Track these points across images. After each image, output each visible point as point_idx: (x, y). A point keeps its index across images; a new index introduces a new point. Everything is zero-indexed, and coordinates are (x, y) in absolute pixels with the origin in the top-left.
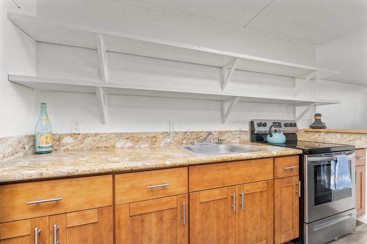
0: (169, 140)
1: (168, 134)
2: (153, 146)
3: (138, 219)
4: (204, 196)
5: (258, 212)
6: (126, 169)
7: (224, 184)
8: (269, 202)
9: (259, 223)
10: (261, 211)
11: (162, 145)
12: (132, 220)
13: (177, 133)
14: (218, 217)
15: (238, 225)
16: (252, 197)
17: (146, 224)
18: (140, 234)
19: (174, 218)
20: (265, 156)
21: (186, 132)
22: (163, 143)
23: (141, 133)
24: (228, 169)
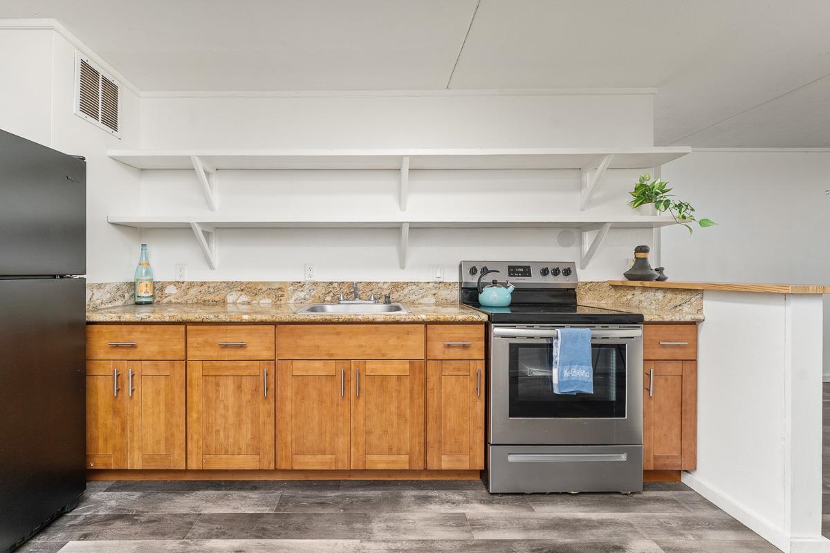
0: (302, 295)
1: (299, 285)
2: (279, 302)
3: (212, 381)
4: (299, 368)
5: (393, 408)
6: (197, 320)
7: (332, 355)
8: (416, 396)
9: (395, 425)
10: (398, 408)
11: (292, 301)
12: (205, 381)
13: (315, 284)
14: (321, 402)
15: (355, 420)
16: (382, 381)
17: (222, 389)
18: (214, 399)
19: (256, 390)
20: (403, 320)
21: (331, 283)
22: (294, 298)
23: (261, 282)
24: (338, 334)
